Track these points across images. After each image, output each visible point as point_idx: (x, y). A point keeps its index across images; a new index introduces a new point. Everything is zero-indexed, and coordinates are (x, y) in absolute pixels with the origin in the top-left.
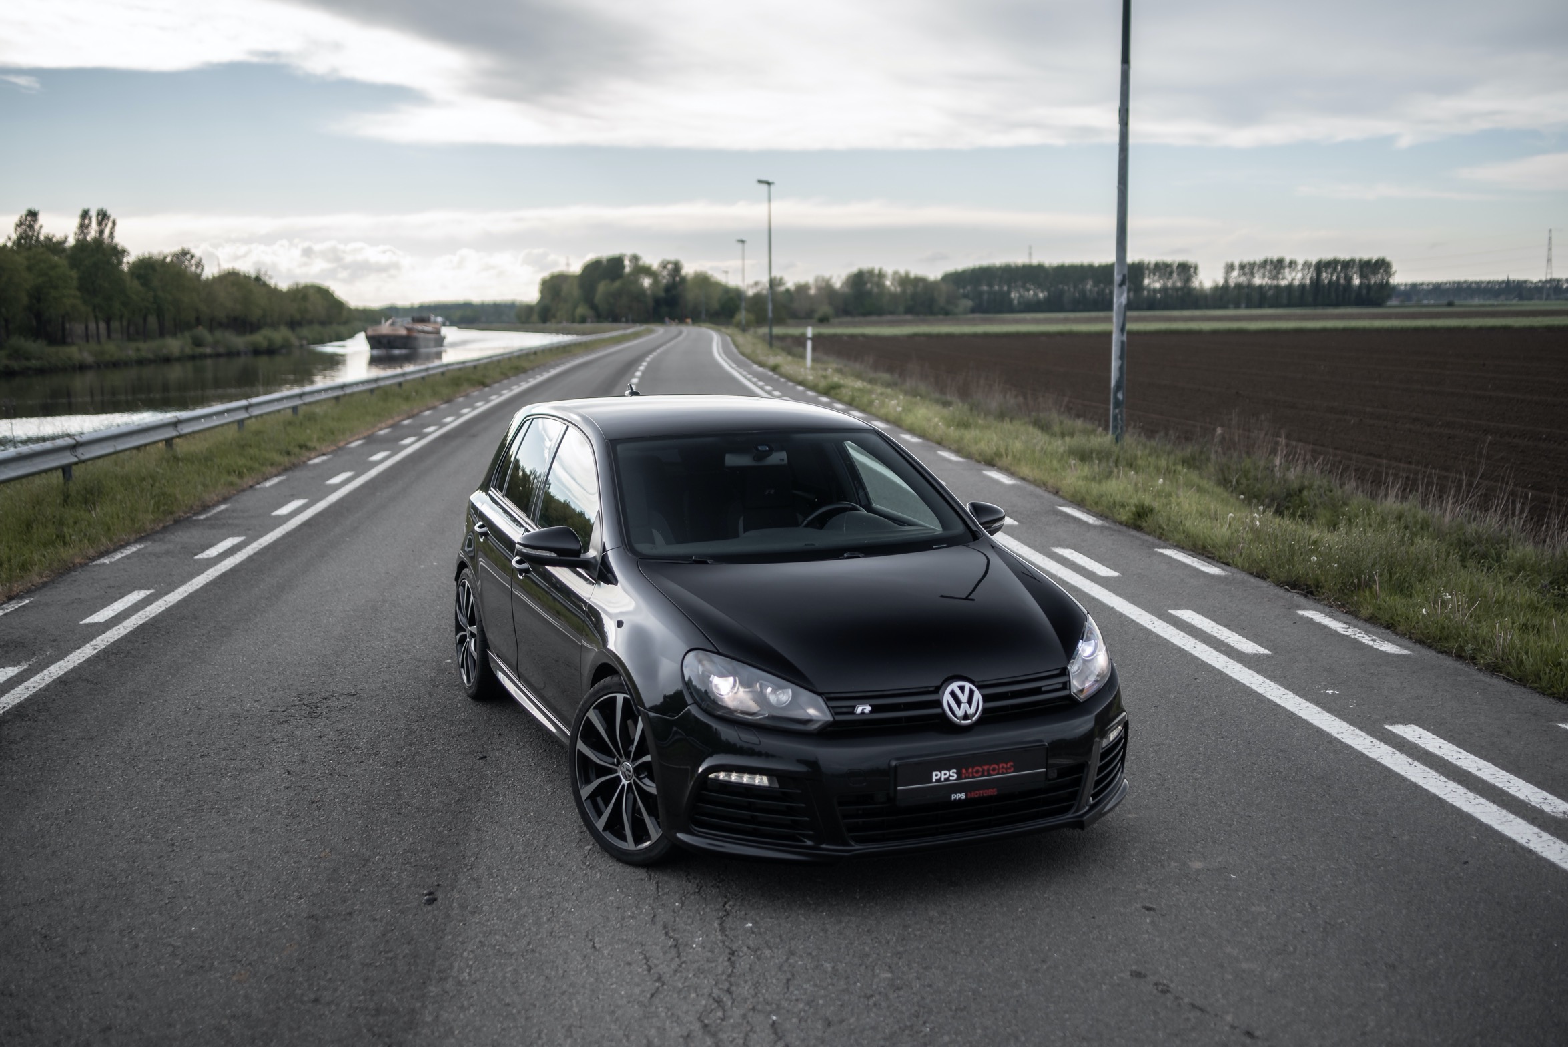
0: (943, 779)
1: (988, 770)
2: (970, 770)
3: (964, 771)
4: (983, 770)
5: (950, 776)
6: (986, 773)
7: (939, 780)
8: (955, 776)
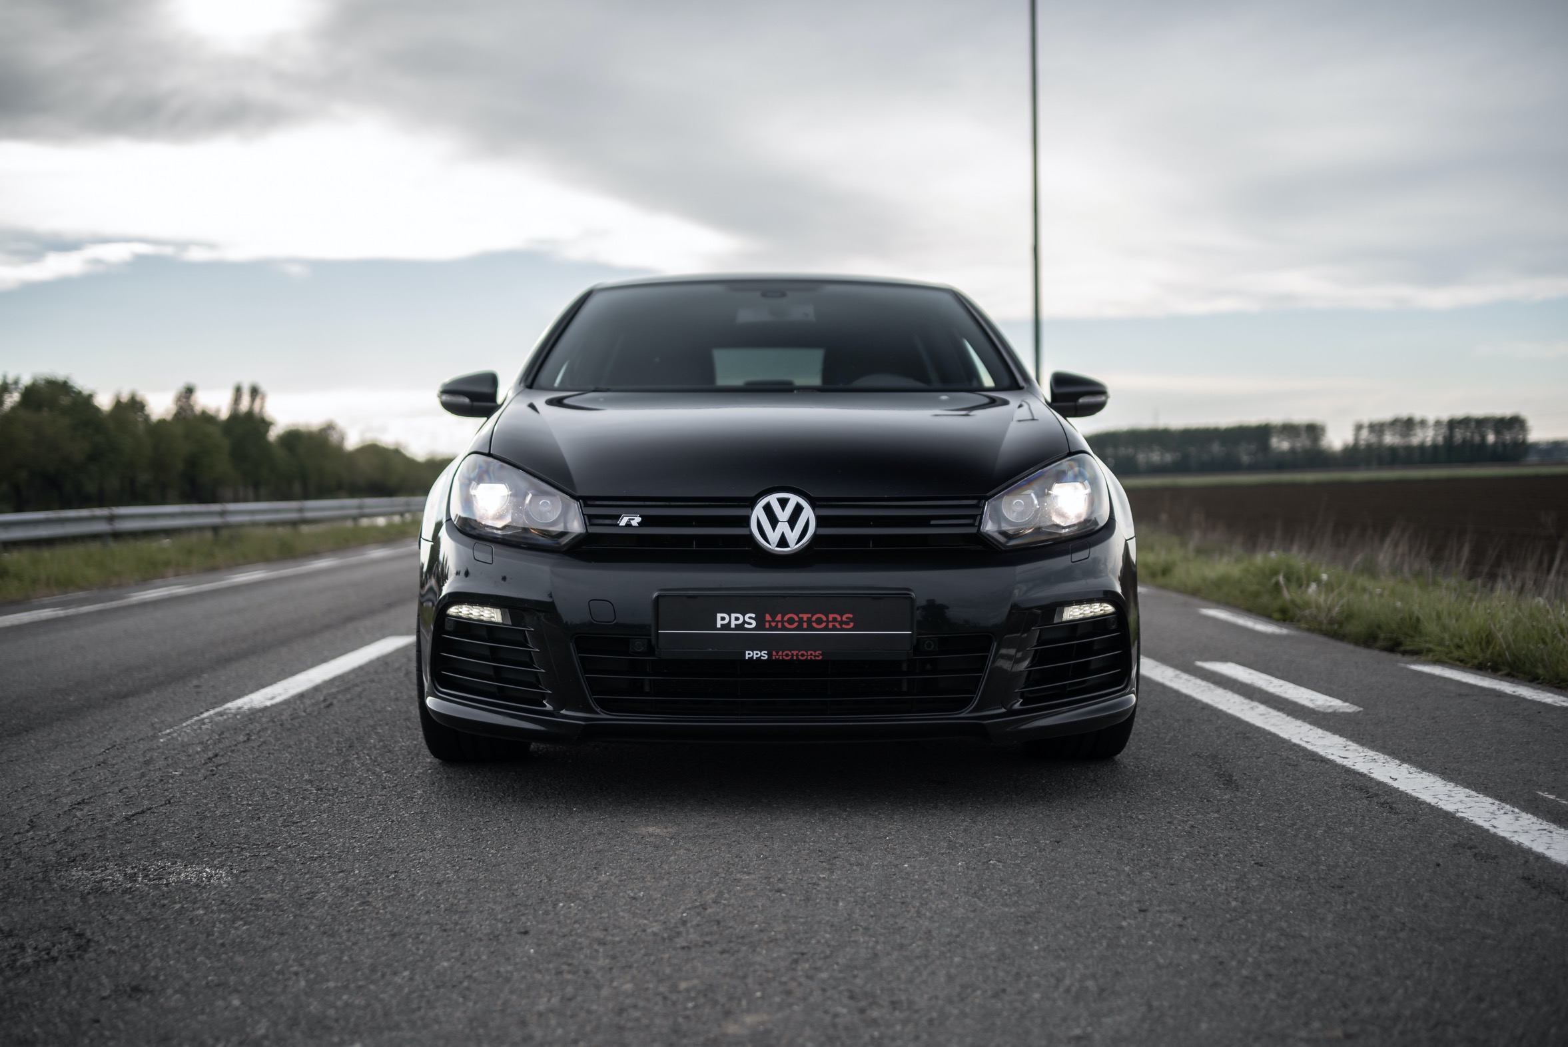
0: (733, 626)
1: (809, 620)
2: (779, 617)
3: (768, 617)
4: (801, 620)
5: (745, 622)
6: (805, 625)
7: (727, 627)
8: (754, 624)
